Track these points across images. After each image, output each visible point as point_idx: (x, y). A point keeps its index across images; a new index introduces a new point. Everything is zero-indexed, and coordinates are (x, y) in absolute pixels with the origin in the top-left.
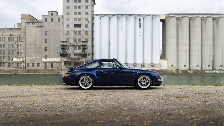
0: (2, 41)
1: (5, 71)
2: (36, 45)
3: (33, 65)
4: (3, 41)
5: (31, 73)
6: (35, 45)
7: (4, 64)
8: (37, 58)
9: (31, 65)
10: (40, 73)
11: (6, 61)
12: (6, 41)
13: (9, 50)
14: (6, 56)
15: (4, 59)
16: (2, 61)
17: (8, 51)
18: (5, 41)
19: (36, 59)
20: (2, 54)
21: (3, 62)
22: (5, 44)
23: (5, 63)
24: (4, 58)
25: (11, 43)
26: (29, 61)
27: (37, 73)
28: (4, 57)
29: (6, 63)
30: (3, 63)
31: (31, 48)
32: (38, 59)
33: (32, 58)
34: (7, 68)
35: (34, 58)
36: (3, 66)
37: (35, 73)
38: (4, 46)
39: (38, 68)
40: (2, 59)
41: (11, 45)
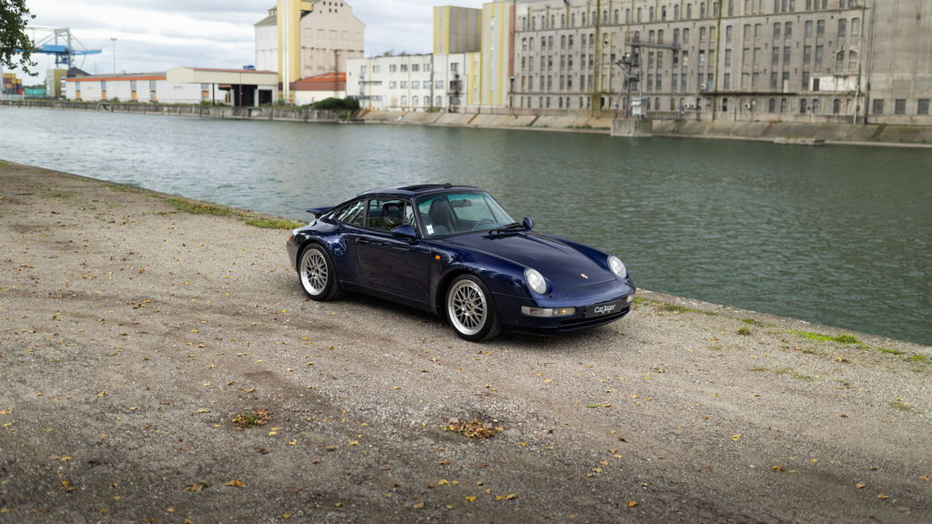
0: (783, 10)
1: (787, 131)
2: (918, 17)
3: (900, 106)
4: (788, 10)
5: (888, 140)
6: (914, 20)
7: (783, 100)
8: (920, 75)
9: (889, 107)
10: (924, 142)
11: (792, 91)
12: (796, 11)
13: (805, 47)
14: (792, 71)
15: (786, 82)
16: (779, 91)
17: (801, 49)
18: (791, 9)
19: (915, 79)
20: (781, 62)
21: (782, 94)
22: (790, 23)
23: (787, 98)
24: (787, 78)
25: (814, 17)
26: (883, 91)
27: (912, 142)
28: (786, 75)
29: (791, 98)
30: (780, 98)
31: (896, 33)
32: (923, 79)
33: (897, 75)
34: (796, 116)
35: (907, 75)
36: (781, 111)
37: (902, 141)
38: (789, 31)
39: (922, 120)
40: (779, 84)
41: (815, 25)
